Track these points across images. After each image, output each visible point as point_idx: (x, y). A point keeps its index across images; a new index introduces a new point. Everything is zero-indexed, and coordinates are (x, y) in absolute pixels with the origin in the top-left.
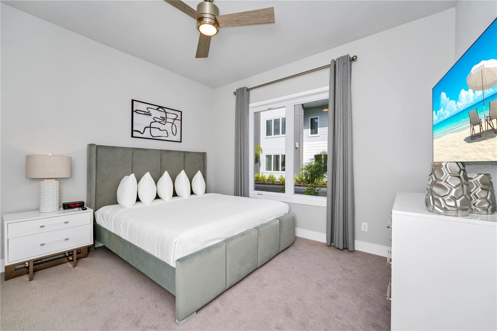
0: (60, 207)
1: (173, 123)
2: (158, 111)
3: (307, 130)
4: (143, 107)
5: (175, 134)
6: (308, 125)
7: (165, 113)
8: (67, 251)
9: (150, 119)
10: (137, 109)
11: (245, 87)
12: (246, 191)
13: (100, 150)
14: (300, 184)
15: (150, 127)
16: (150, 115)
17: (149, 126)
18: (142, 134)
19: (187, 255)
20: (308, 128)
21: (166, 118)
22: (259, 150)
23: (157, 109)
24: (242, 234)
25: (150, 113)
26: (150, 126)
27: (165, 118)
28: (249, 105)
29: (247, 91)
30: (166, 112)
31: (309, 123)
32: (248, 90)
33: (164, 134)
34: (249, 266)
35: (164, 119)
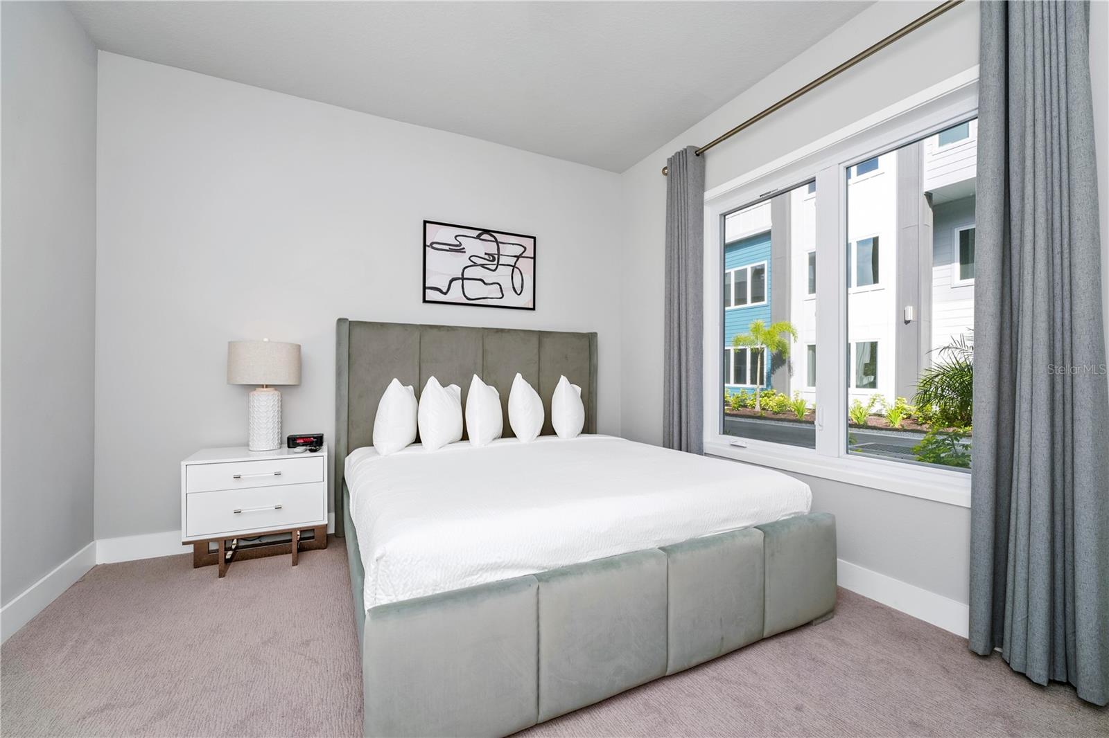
0: (281, 443)
1: (514, 267)
2: (480, 241)
3: (949, 266)
4: (446, 235)
5: (518, 288)
6: (952, 253)
7: (495, 244)
8: (301, 528)
9: (463, 260)
10: (434, 241)
11: (690, 146)
12: (693, 435)
13: (357, 332)
14: (919, 428)
15: (463, 279)
16: (462, 251)
17: (461, 276)
18: (445, 294)
19: (406, 599)
20: (952, 261)
21: (499, 254)
22: (787, 332)
23: (478, 237)
24: (608, 564)
25: (461, 247)
26: (463, 274)
27: (496, 256)
28: (703, 194)
29: (698, 155)
30: (499, 240)
31: (952, 245)
32: (700, 153)
33: (494, 291)
34: (632, 666)
35: (494, 258)
